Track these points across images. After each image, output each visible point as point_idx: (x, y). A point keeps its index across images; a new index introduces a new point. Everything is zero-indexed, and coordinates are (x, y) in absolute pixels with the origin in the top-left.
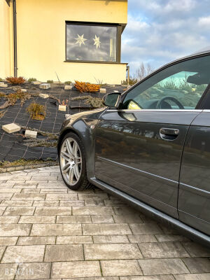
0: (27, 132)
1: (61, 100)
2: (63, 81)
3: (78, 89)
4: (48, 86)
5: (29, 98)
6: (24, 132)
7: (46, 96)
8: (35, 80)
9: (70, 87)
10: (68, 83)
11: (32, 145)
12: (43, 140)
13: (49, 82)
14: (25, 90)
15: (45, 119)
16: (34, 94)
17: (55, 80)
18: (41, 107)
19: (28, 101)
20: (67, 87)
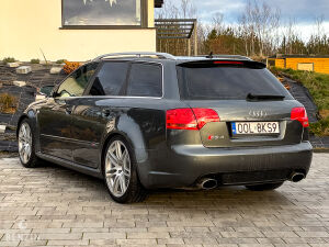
7: (22, 84)
8: (13, 61)
9: (58, 69)
20: (54, 70)
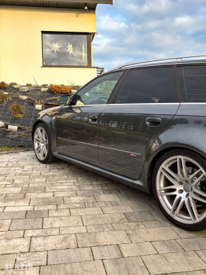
0: (10, 127)
1: (38, 100)
2: (40, 84)
3: (53, 91)
4: (26, 89)
5: (11, 99)
6: (7, 127)
7: (25, 98)
8: (16, 84)
9: (46, 89)
10: (44, 86)
11: (14, 136)
12: (22, 133)
13: (28, 85)
14: (7, 93)
15: (24, 116)
16: (14, 96)
17: (33, 83)
18: (21, 107)
19: (10, 102)
20: (43, 89)
